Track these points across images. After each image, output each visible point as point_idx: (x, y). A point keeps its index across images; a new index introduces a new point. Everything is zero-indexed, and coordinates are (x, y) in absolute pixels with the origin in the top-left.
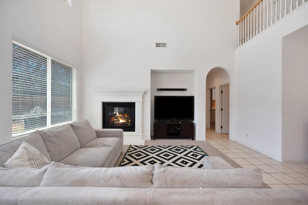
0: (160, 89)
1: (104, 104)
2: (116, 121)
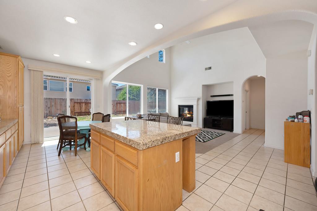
0: (213, 96)
1: (179, 106)
2: (186, 116)
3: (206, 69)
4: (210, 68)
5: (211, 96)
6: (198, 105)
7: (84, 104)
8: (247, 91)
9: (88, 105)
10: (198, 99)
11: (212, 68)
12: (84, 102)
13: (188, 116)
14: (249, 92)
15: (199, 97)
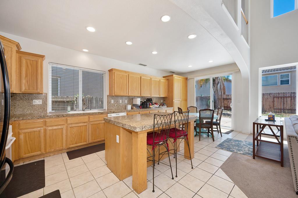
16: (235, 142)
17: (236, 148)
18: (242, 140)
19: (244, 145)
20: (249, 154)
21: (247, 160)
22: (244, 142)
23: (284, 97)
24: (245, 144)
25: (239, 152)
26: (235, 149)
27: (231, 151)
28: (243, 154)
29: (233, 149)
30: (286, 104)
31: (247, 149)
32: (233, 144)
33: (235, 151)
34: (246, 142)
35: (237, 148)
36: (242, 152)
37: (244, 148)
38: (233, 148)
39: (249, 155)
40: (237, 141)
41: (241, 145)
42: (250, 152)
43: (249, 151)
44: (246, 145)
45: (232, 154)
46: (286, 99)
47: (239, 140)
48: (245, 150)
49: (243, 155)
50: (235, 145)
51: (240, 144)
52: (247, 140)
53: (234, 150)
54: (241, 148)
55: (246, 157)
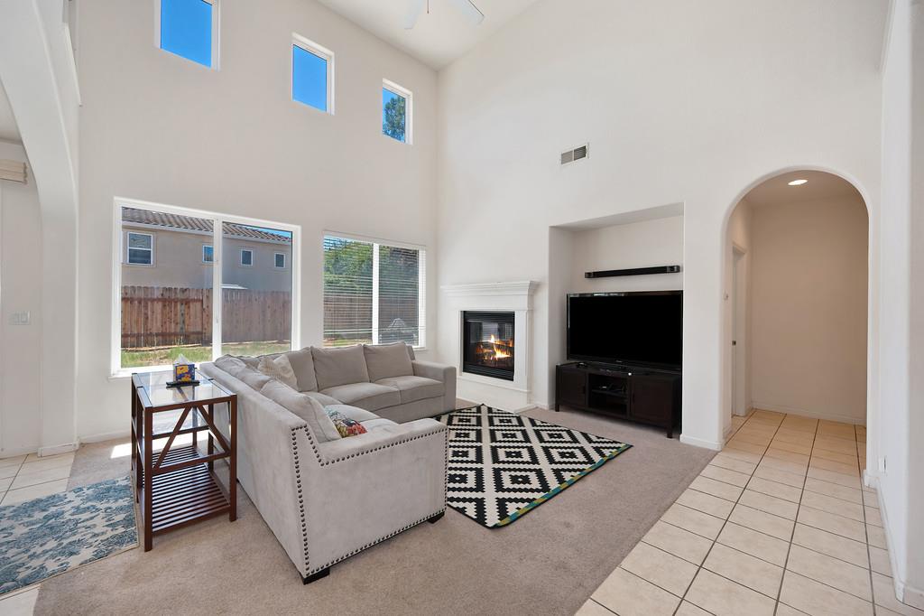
0: (594, 273)
1: (466, 315)
2: (490, 354)
3: (566, 158)
4: (581, 152)
5: (589, 275)
6: (531, 311)
7: (158, 306)
8: (737, 253)
9: (176, 306)
10: (534, 288)
11: (590, 152)
12: (158, 300)
13: (500, 355)
14: (745, 258)
15: (536, 280)
16: (26, 520)
17: (47, 547)
18: (59, 489)
19: (78, 510)
20: (120, 540)
21: (129, 576)
22: (71, 496)
23: (146, 300)
24: (77, 502)
25: (73, 561)
26: (45, 552)
27: (26, 583)
28: (99, 556)
29: (36, 563)
30: (152, 320)
31: (100, 523)
32: (20, 531)
33: (52, 566)
34: (81, 489)
35: (52, 544)
36: (86, 553)
37: (88, 523)
38: (33, 556)
39: (124, 548)
40: (35, 504)
41: (67, 516)
42: (121, 530)
43: (113, 526)
44: (89, 504)
45: (39, 599)
46: (153, 305)
47: (42, 495)
48: (96, 531)
49: (102, 562)
50: (32, 537)
51: (57, 515)
52: (80, 480)
53: (42, 567)
54: (73, 531)
55: (117, 562)
